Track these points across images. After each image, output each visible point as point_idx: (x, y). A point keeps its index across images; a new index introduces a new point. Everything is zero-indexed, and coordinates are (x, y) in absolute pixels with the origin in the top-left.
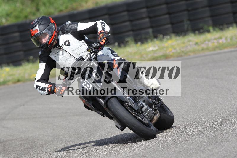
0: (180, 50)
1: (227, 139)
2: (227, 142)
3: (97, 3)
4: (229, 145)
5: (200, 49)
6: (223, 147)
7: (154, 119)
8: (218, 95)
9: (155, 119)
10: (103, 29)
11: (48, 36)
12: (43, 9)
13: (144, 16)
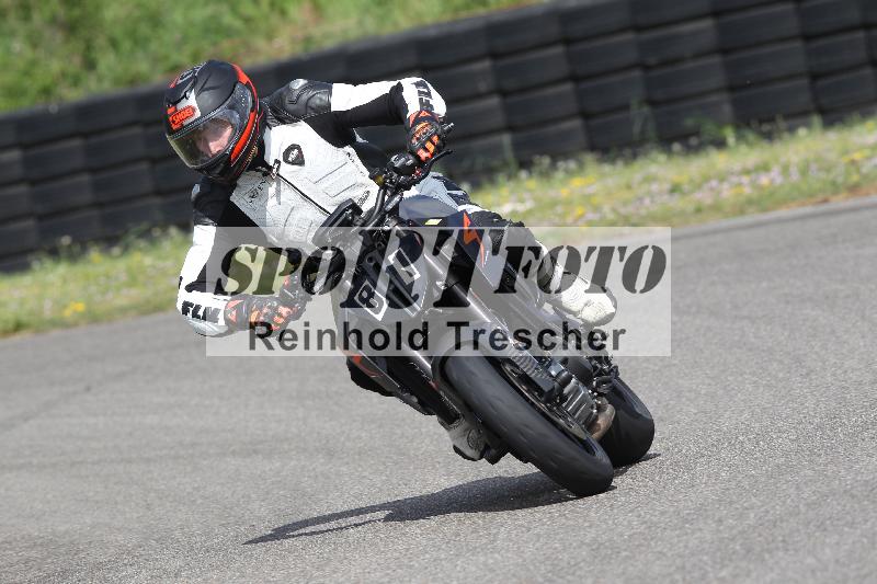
0: (614, 210)
1: (787, 539)
2: (787, 550)
3: (308, 40)
4: (795, 562)
5: (690, 208)
6: (772, 569)
7: (599, 425)
8: (755, 379)
9: (602, 426)
10: (426, 106)
11: (228, 131)
12: (107, 61)
13: (483, 87)
